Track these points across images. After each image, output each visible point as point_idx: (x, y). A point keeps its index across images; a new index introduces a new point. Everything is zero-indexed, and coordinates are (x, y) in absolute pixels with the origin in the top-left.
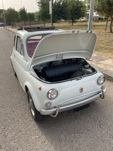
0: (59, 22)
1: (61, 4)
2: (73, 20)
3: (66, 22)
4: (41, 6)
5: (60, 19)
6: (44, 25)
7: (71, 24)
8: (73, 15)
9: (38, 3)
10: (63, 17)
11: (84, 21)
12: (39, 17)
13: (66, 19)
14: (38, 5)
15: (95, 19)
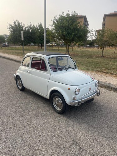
0: (29, 45)
1: (30, 31)
2: (41, 44)
3: (35, 46)
4: (11, 31)
5: (30, 43)
6: (15, 47)
7: (40, 47)
8: (41, 41)
9: (9, 28)
10: (32, 41)
11: (51, 46)
12: (10, 40)
13: (35, 43)
14: (9, 30)
15: (61, 45)
